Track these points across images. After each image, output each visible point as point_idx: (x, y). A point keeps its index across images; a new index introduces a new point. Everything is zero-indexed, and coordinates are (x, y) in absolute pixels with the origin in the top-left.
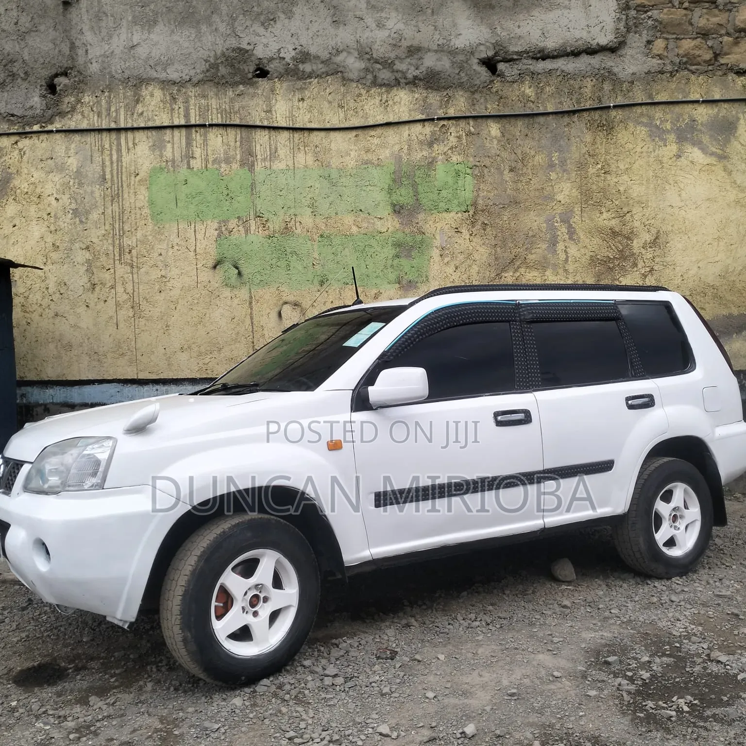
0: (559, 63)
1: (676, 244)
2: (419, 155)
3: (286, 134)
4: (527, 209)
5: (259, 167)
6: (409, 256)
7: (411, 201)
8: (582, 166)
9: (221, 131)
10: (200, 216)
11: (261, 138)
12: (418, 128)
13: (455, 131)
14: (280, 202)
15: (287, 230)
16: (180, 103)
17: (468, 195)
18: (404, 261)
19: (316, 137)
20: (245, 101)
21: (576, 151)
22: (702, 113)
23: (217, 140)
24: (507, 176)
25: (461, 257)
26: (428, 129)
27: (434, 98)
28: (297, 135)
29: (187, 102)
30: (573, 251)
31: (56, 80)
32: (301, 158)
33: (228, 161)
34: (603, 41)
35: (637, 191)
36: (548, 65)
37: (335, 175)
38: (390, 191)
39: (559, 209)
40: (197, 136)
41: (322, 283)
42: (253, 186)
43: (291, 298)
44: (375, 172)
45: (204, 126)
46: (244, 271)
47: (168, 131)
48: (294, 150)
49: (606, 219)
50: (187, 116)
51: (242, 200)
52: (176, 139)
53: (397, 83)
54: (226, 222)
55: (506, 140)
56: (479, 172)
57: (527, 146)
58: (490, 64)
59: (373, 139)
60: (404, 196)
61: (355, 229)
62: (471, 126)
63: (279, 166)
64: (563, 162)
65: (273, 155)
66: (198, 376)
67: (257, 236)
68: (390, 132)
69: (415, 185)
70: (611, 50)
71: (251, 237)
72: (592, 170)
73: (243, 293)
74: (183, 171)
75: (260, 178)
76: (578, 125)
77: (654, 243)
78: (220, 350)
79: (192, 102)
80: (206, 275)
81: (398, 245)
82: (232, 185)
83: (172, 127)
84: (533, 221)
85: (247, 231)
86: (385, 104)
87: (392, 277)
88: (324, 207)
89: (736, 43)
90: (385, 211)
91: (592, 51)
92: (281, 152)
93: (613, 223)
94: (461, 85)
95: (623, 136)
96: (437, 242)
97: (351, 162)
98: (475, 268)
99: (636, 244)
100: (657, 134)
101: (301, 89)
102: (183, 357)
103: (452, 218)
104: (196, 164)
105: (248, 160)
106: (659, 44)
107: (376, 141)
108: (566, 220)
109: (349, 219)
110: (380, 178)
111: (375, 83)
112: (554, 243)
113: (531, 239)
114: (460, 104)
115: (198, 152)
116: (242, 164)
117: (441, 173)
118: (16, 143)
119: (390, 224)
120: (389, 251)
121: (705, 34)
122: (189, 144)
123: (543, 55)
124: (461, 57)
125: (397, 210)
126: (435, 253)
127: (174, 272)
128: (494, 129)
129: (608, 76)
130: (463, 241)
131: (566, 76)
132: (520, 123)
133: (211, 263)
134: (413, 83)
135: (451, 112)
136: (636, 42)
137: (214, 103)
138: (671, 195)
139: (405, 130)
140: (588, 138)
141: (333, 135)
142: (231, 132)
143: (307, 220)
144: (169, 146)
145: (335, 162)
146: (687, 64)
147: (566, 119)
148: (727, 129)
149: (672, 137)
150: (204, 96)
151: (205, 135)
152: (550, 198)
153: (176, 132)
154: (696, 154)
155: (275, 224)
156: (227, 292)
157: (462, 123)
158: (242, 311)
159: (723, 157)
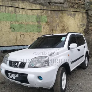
0: (57, 4)
2: (40, 14)
3: (21, 9)
5: (17, 13)
6: (39, 28)
9: (11, 7)
10: (8, 20)
11: (17, 9)
12: (40, 10)
13: (45, 11)
14: (21, 19)
15: (22, 23)
16: (4, 2)
17: (46, 20)
19: (26, 10)
20: (15, 3)
22: (72, 13)
23: (10, 9)
24: (51, 18)
25: (46, 29)
26: (41, 11)
27: (42, 7)
28: (23, 9)
29: (5, 2)
30: (59, 28)
32: (23, 13)
33: (12, 12)
35: (66, 21)
37: (28, 16)
38: (36, 19)
39: (57, 23)
40: (7, 8)
41: (27, 31)
42: (16, 16)
43: (22, 34)
44: (34, 16)
45: (8, 6)
46: (15, 29)
47: (2, 6)
48: (22, 12)
49: (62, 25)
50: (5, 4)
51: (14, 18)
53: (37, 4)
54: (12, 21)
56: (48, 17)
57: (54, 14)
58: (49, 3)
59: (34, 11)
60: (38, 20)
61: (32, 24)
63: (20, 14)
64: (58, 17)
65: (19, 12)
66: (7, 45)
67: (17, 24)
68: (36, 10)
69: (40, 18)
70: (63, 3)
71: (16, 24)
72: (61, 18)
73: (15, 33)
74: (4, 13)
75: (17, 15)
77: (67, 28)
78: (11, 41)
79: (6, 2)
80: (9, 30)
81: (38, 26)
82: (13, 16)
83: (3, 6)
84: (54, 24)
85: (15, 23)
86: (35, 6)
87: (37, 31)
88: (27, 20)
89: (76, 5)
91: (61, 3)
92: (21, 12)
94: (45, 5)
95: (64, 14)
96: (43, 26)
97: (31, 14)
98: (47, 30)
101: (23, 3)
102: (5, 43)
103: (45, 23)
104: (7, 12)
105: (15, 12)
106: (68, 4)
107: (34, 12)
109: (31, 22)
111: (34, 3)
112: (57, 28)
113: (54, 27)
115: (7, 10)
116: (14, 13)
117: (43, 17)
119: (36, 23)
120: (36, 27)
121: (72, 3)
122: (5, 8)
123: (55, 3)
124: (45, 2)
125: (37, 22)
126: (43, 28)
127: (3, 29)
128: (50, 12)
129: (62, 7)
130: (46, 26)
131: (58, 6)
132: (53, 11)
133: (9, 28)
134: (39, 4)
135: (44, 9)
136: (66, 3)
137: (10, 3)
138: (69, 23)
139: (38, 11)
140: (60, 14)
141: (28, 10)
142: (13, 8)
143: (25, 22)
144: (2, 9)
145: (28, 14)
146: (71, 6)
147: (58, 12)
148: (75, 15)
149: (69, 15)
150: (8, 2)
151: (8, 8)
153: (3, 7)
154: (72, 18)
155: (20, 22)
156: (12, 32)
157: (46, 11)
158: (15, 35)
159: (74, 18)
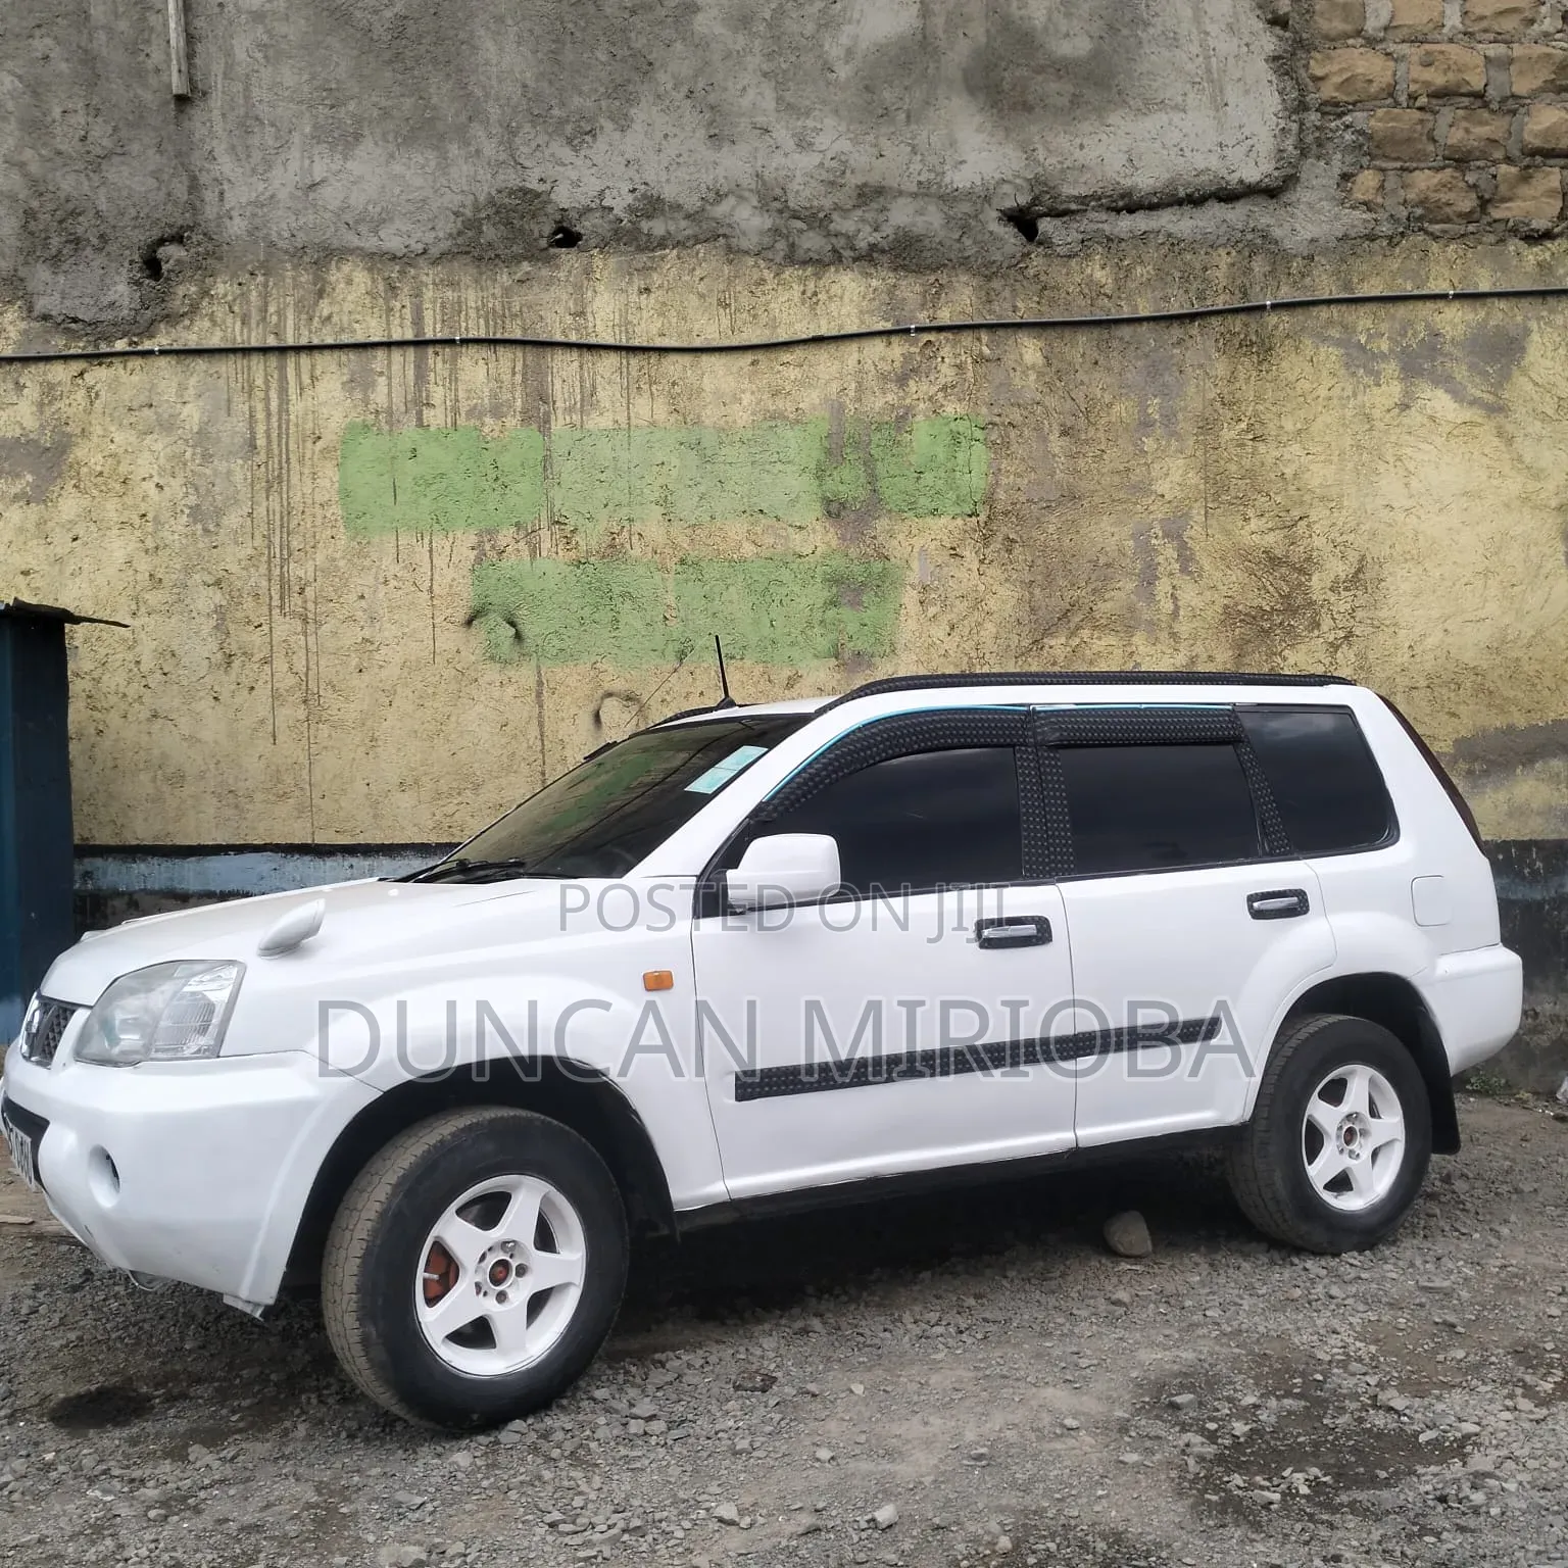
0: (1168, 221)
1: (1400, 583)
2: (879, 402)
3: (611, 360)
4: (1096, 511)
5: (558, 425)
6: (856, 603)
7: (863, 494)
8: (1207, 426)
9: (485, 352)
10: (441, 521)
11: (564, 369)
12: (877, 347)
13: (949, 352)
14: (601, 494)
15: (613, 550)
16: (405, 290)
17: (976, 481)
18: (846, 613)
19: (674, 365)
20: (533, 294)
21: (1195, 396)
22: (1454, 320)
23: (475, 369)
24: (1057, 444)
25: (961, 607)
26: (898, 349)
27: (910, 289)
28: (635, 361)
29: (417, 295)
30: (1189, 595)
31: (162, 252)
32: (642, 407)
33: (497, 411)
34: (1252, 174)
35: (1319, 475)
36: (1141, 222)
37: (709, 440)
38: (820, 474)
39: (1160, 512)
40: (436, 361)
41: (681, 656)
42: (547, 461)
43: (619, 686)
44: (791, 436)
45: (451, 342)
46: (528, 630)
47: (380, 354)
48: (630, 391)
49: (1257, 533)
50: (418, 321)
51: (524, 492)
52: (396, 367)
53: (837, 258)
54: (491, 533)
55: (1056, 372)
56: (999, 435)
57: (1098, 385)
58: (1024, 221)
59: (787, 369)
60: (848, 482)
61: (748, 549)
62: (984, 344)
63: (599, 421)
64: (1169, 418)
65: (588, 399)
66: (433, 839)
67: (553, 561)
68: (822, 356)
69: (869, 462)
70: (1270, 192)
71: (542, 564)
72: (1228, 434)
73: (525, 675)
74: (409, 431)
75: (560, 447)
76: (1201, 343)
77: (1356, 579)
78: (477, 787)
79: (428, 294)
80: (451, 639)
81: (835, 580)
82: (505, 460)
83: (389, 345)
84: (1107, 534)
85: (534, 551)
86: (811, 300)
87: (823, 644)
88: (687, 505)
89: (1525, 178)
90: (810, 513)
91: (1228, 196)
92: (603, 395)
93: (1270, 539)
94: (964, 263)
95: (1291, 365)
96: (913, 576)
97: (741, 416)
98: (990, 628)
99: (1318, 583)
100: (1360, 360)
101: (645, 270)
102: (405, 801)
103: (944, 527)
104: (435, 417)
105: (538, 409)
106: (1367, 181)
107: (793, 373)
108: (1174, 533)
109: (737, 529)
110: (800, 447)
111: (792, 258)
112: (1149, 579)
113: (1104, 572)
114: (961, 301)
115: (438, 394)
116: (527, 417)
117: (923, 437)
118: (81, 374)
119: (818, 539)
120: (819, 593)
121: (1460, 160)
122: (421, 377)
123: (1130, 204)
124: (965, 207)
125: (834, 509)
126: (910, 598)
127: (390, 631)
128: (1030, 350)
129: (1260, 244)
130: (966, 575)
131: (1174, 244)
132: (1083, 340)
133: (461, 615)
134: (868, 258)
135: (945, 317)
136: (1319, 177)
137: (471, 297)
138: (1389, 485)
139: (851, 352)
140: (1221, 368)
141: (706, 360)
142: (505, 354)
143: (654, 529)
144: (382, 380)
145: (711, 415)
146: (1424, 219)
147: (1176, 331)
148: (1504, 351)
149: (1391, 368)
150: (453, 285)
151: (454, 361)
152: (1143, 489)
153: (397, 355)
154: (1439, 401)
155: (591, 538)
156: (492, 673)
157: (967, 339)
158: (524, 710)
159: (1496, 409)
